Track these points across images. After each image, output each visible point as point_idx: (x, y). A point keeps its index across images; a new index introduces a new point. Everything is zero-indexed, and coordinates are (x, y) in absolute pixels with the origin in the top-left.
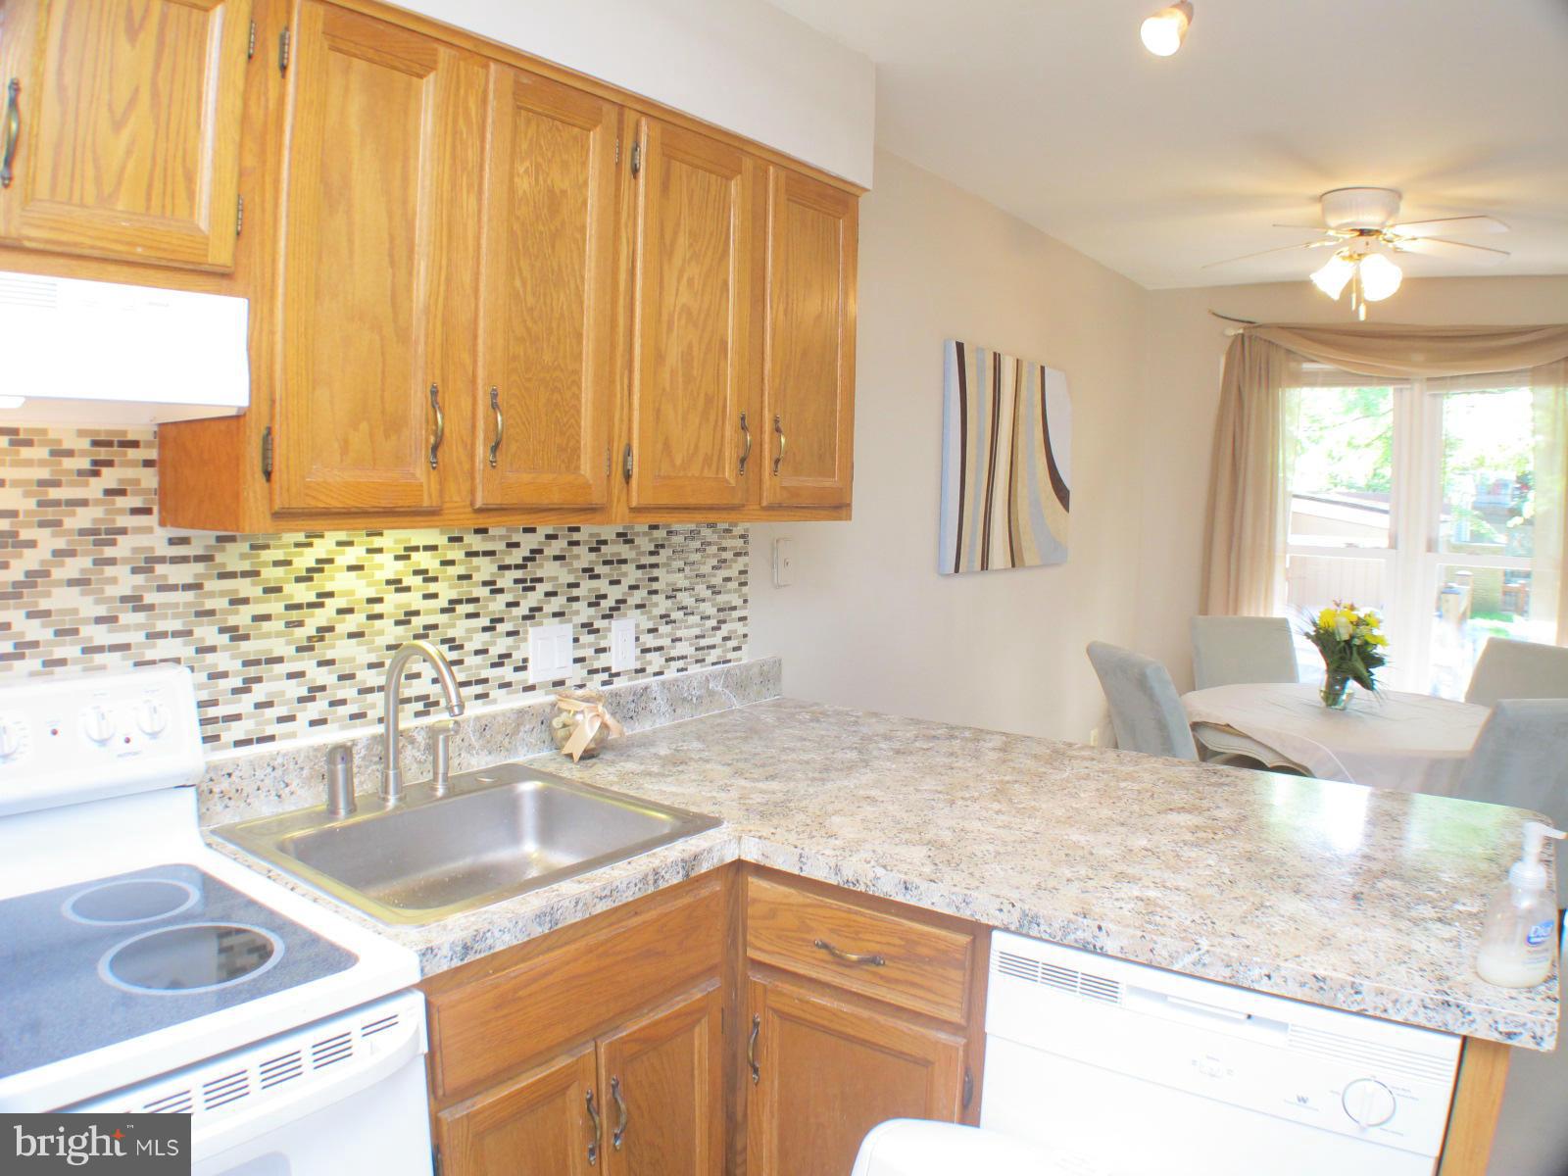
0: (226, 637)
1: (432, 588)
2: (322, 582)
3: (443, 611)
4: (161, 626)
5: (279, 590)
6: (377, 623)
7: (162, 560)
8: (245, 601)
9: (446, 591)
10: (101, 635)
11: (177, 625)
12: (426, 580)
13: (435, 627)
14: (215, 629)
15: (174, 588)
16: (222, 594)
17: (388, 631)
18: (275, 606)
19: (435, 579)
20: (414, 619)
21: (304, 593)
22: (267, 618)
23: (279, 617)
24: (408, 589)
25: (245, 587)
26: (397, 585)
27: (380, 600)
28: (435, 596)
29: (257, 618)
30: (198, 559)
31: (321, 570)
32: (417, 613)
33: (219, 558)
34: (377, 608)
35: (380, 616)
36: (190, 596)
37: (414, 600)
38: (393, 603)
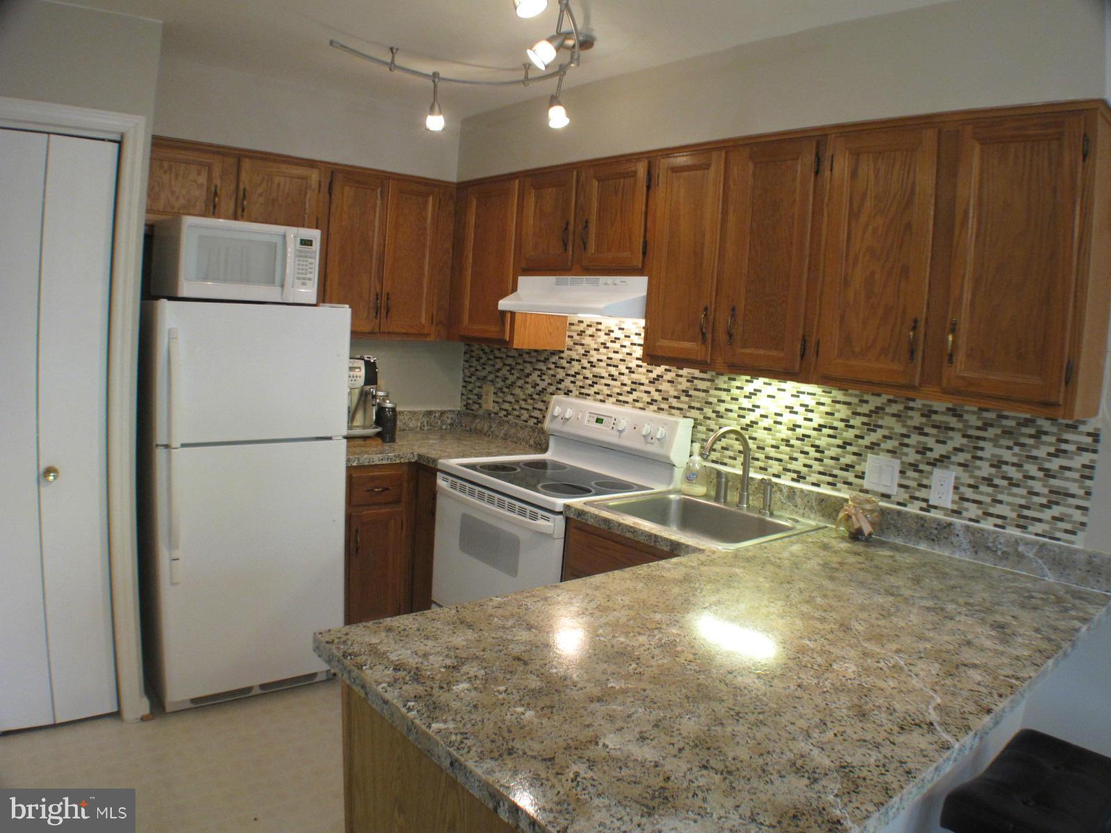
0: (714, 415)
1: (810, 415)
2: (755, 400)
3: (815, 429)
4: (693, 404)
5: (737, 399)
6: (778, 426)
7: (696, 378)
8: (723, 401)
9: (818, 420)
10: (675, 403)
11: (698, 405)
12: (807, 410)
13: (809, 437)
14: (711, 410)
15: (699, 390)
16: (715, 396)
17: (784, 433)
18: (734, 407)
19: (812, 411)
20: (798, 429)
21: (746, 403)
22: (731, 411)
23: (736, 412)
24: (796, 413)
25: (724, 395)
26: (791, 409)
27: (781, 415)
28: (810, 420)
29: (727, 410)
30: (709, 380)
31: (755, 394)
32: (799, 426)
33: (716, 381)
34: (779, 419)
35: (780, 423)
36: (704, 394)
37: (799, 419)
38: (788, 418)
